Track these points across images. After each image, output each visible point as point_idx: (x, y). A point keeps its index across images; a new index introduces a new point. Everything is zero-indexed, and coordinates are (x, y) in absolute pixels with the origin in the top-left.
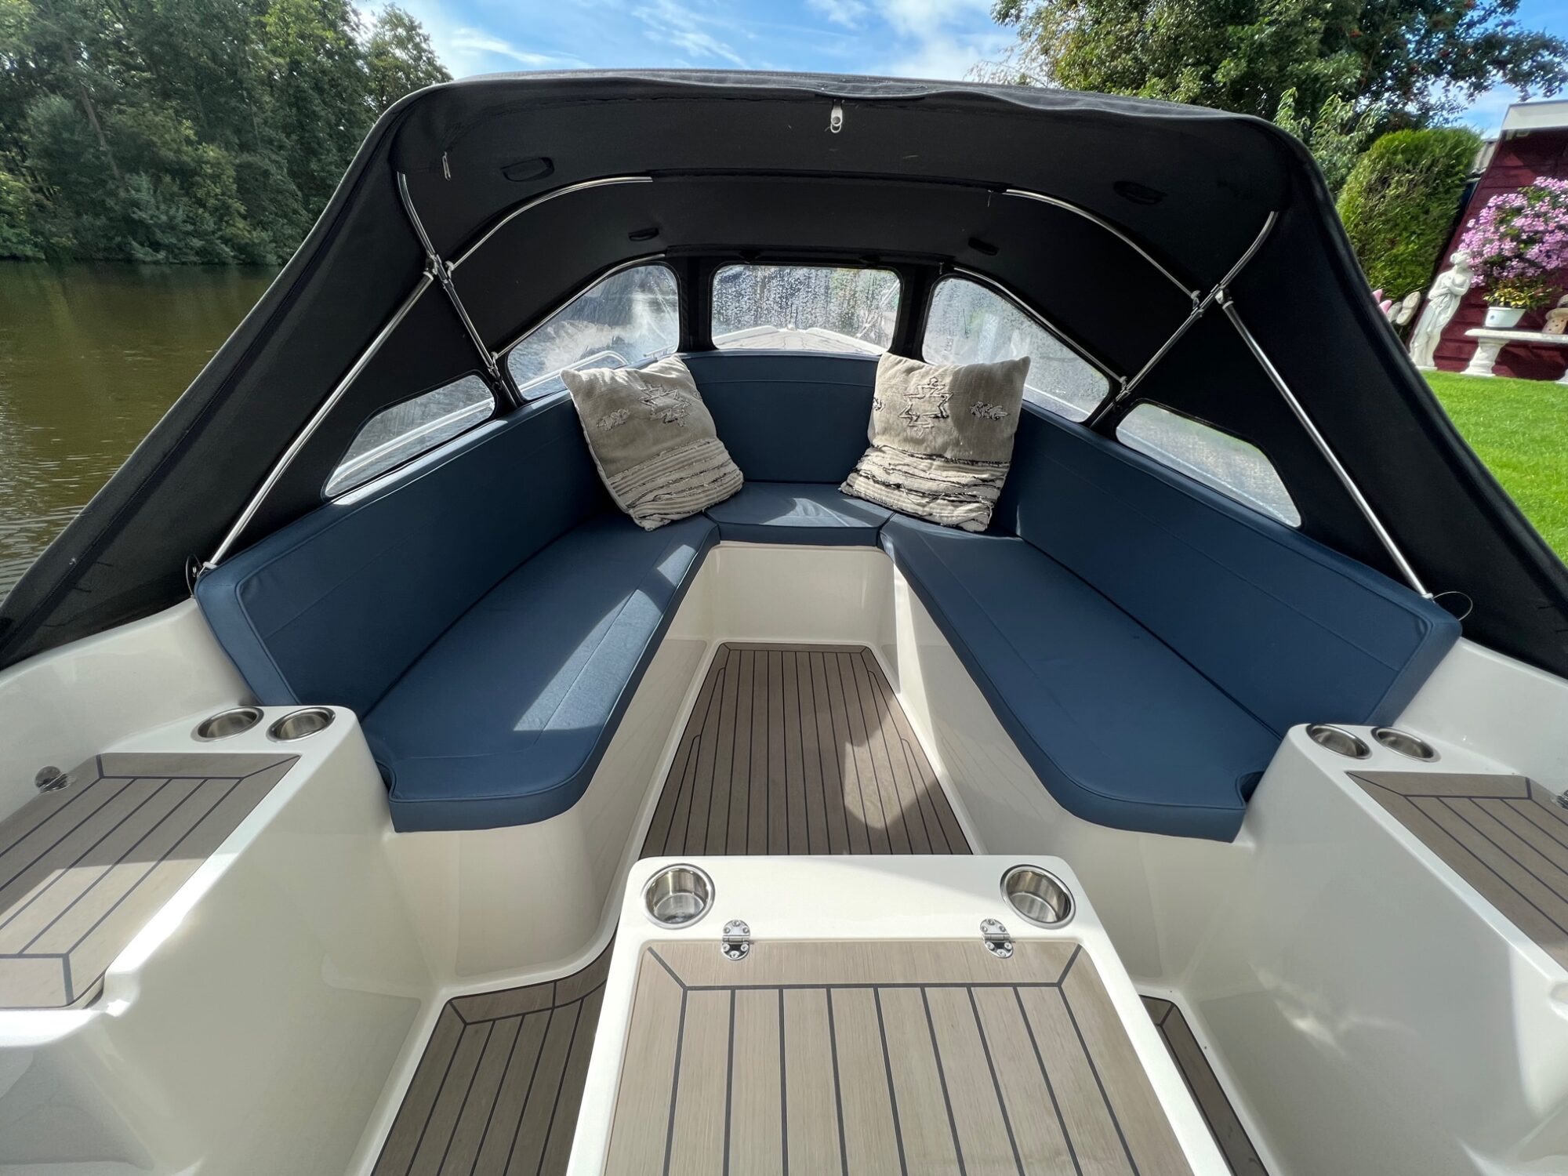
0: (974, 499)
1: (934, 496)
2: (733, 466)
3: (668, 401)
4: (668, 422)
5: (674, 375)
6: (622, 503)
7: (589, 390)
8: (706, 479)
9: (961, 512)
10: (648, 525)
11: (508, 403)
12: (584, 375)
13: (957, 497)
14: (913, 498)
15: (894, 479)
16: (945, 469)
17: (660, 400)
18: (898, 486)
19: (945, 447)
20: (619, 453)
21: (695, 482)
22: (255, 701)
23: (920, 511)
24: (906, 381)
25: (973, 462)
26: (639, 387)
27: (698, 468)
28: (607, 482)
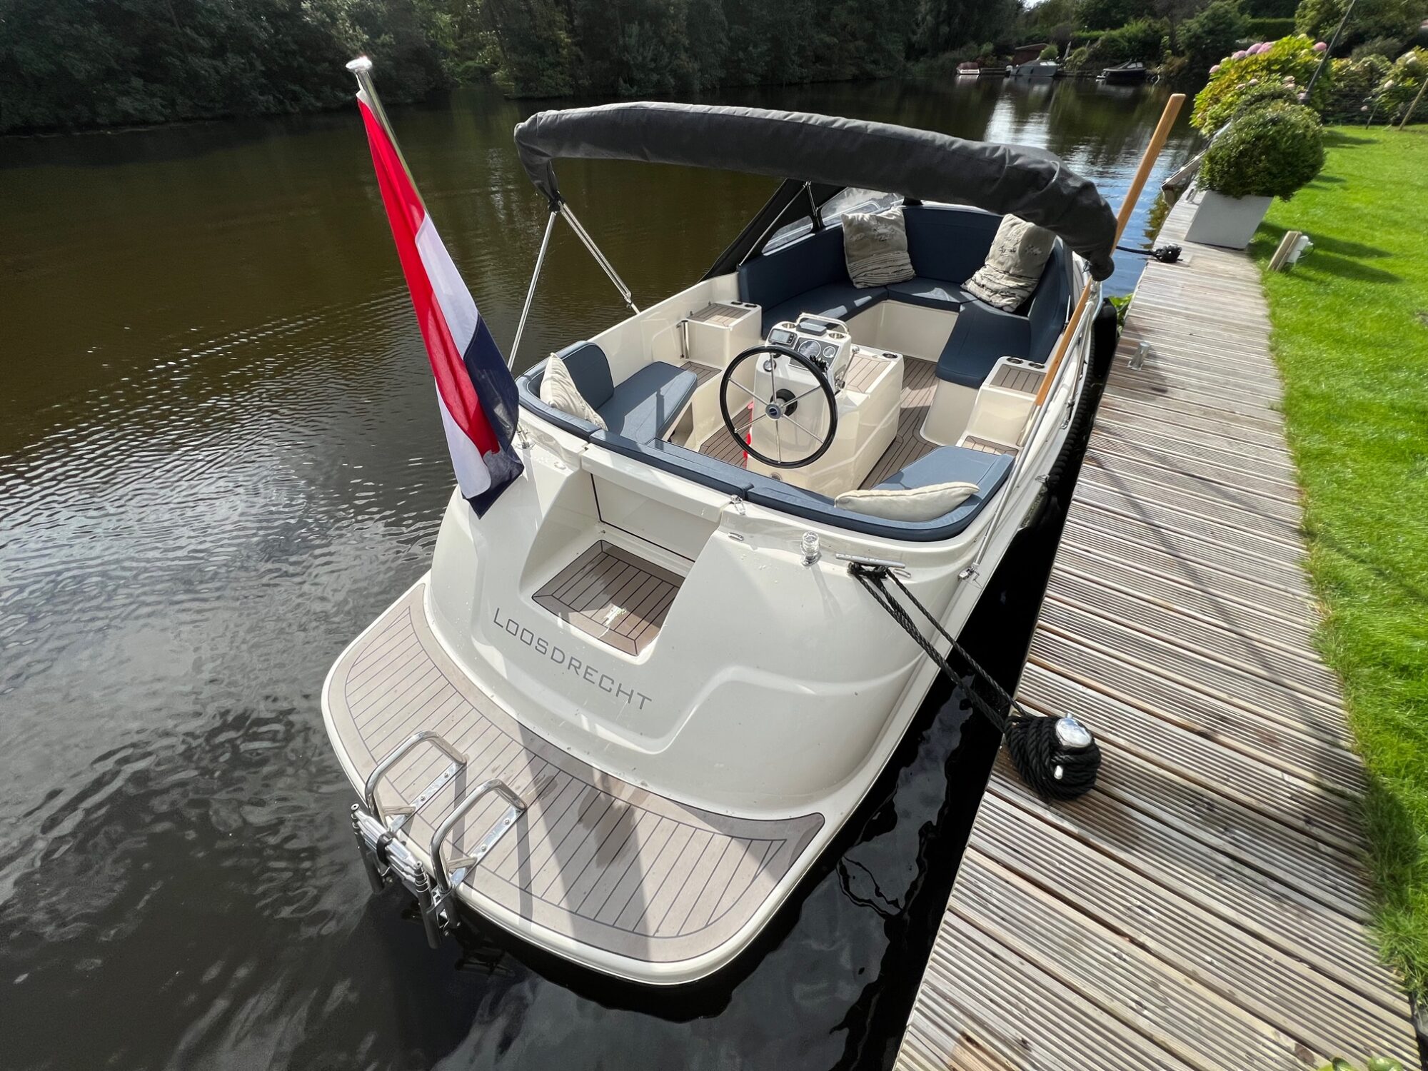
0: (1013, 295)
1: (996, 292)
2: (910, 267)
3: (885, 231)
4: (882, 241)
5: (893, 218)
6: (851, 275)
7: (850, 223)
8: (890, 271)
9: (1005, 301)
10: (858, 286)
11: (818, 227)
12: (850, 216)
13: (1006, 293)
14: (987, 292)
15: (984, 282)
16: (1008, 279)
17: (881, 230)
18: (983, 286)
19: (1010, 268)
20: (855, 253)
21: (885, 271)
22: (741, 300)
23: (988, 299)
24: (1009, 230)
25: (1020, 277)
26: (873, 223)
27: (889, 264)
28: (848, 265)
